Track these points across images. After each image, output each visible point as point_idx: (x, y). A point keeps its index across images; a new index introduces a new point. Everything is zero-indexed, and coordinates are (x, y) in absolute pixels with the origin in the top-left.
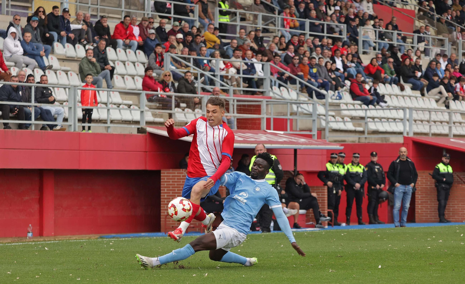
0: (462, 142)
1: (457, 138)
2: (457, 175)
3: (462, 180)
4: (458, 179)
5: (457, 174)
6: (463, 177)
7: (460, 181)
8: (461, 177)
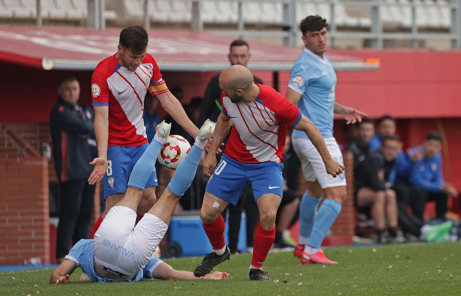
0: (19, 37)
1: (7, 26)
2: (9, 132)
3: (22, 145)
4: (12, 141)
5: (9, 127)
6: (26, 138)
7: (18, 147)
8: (21, 136)
